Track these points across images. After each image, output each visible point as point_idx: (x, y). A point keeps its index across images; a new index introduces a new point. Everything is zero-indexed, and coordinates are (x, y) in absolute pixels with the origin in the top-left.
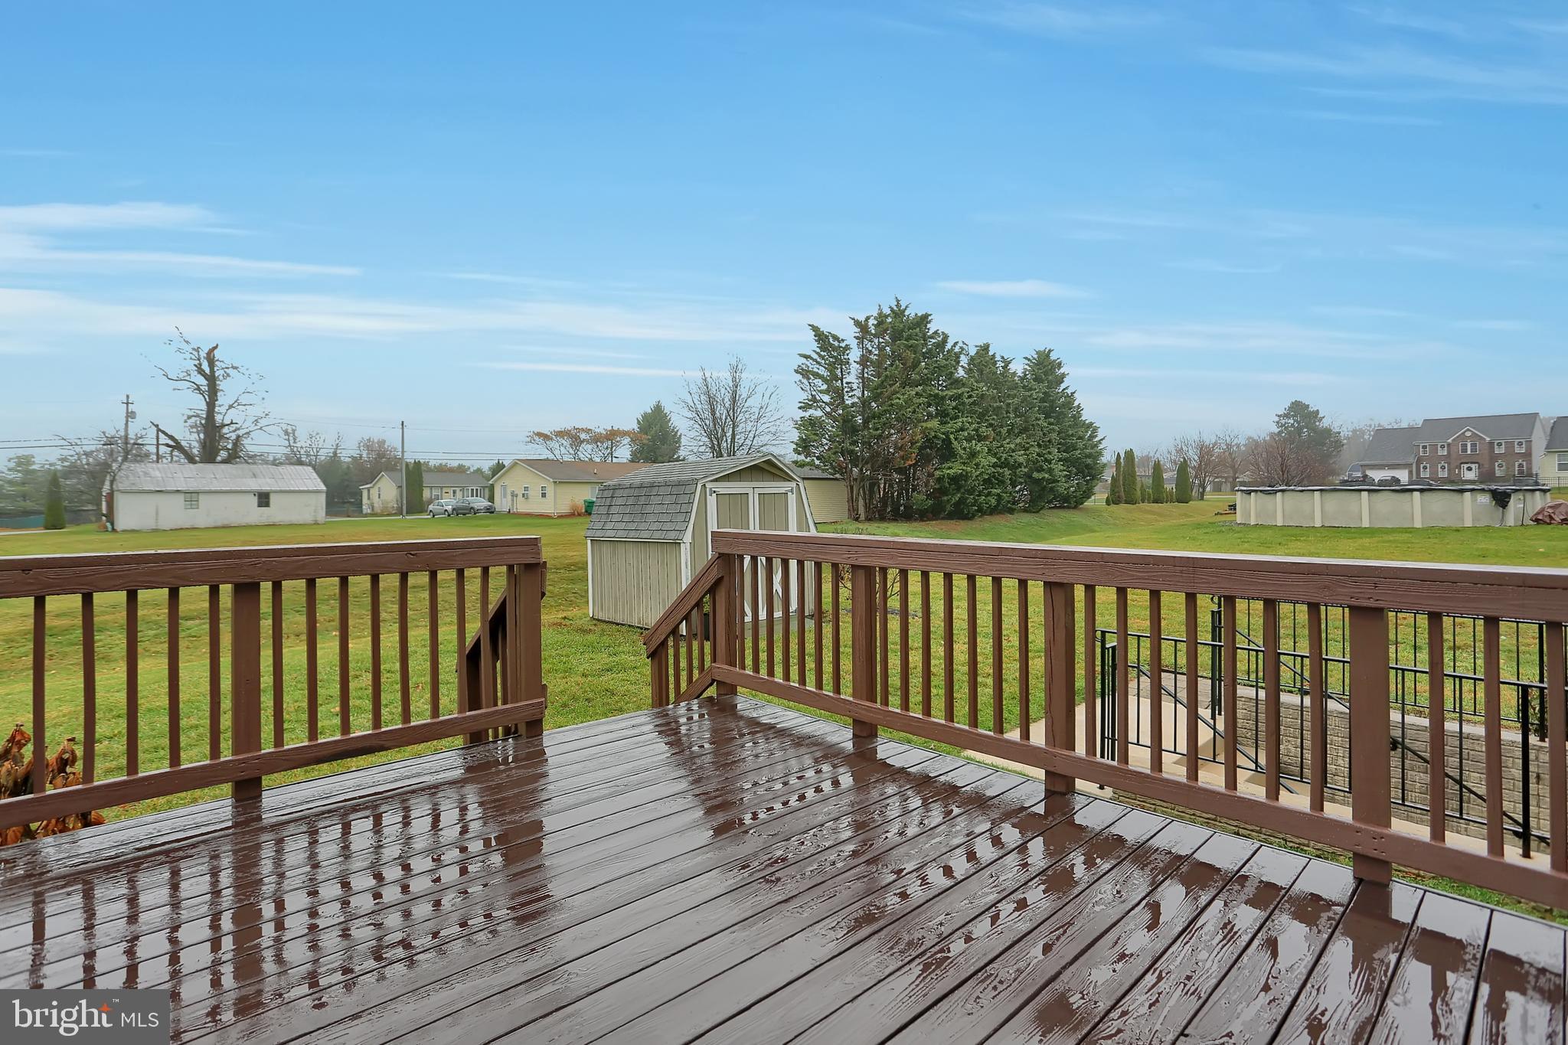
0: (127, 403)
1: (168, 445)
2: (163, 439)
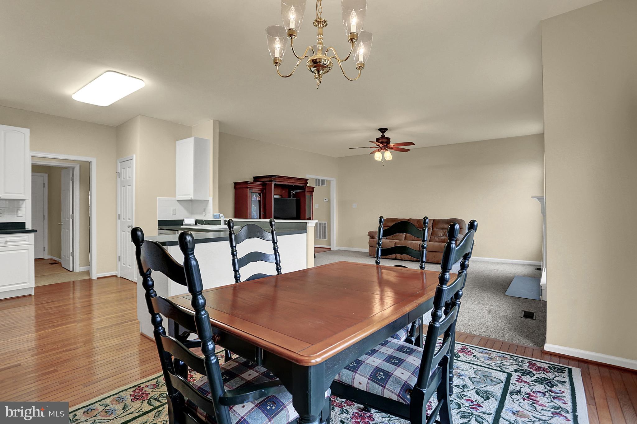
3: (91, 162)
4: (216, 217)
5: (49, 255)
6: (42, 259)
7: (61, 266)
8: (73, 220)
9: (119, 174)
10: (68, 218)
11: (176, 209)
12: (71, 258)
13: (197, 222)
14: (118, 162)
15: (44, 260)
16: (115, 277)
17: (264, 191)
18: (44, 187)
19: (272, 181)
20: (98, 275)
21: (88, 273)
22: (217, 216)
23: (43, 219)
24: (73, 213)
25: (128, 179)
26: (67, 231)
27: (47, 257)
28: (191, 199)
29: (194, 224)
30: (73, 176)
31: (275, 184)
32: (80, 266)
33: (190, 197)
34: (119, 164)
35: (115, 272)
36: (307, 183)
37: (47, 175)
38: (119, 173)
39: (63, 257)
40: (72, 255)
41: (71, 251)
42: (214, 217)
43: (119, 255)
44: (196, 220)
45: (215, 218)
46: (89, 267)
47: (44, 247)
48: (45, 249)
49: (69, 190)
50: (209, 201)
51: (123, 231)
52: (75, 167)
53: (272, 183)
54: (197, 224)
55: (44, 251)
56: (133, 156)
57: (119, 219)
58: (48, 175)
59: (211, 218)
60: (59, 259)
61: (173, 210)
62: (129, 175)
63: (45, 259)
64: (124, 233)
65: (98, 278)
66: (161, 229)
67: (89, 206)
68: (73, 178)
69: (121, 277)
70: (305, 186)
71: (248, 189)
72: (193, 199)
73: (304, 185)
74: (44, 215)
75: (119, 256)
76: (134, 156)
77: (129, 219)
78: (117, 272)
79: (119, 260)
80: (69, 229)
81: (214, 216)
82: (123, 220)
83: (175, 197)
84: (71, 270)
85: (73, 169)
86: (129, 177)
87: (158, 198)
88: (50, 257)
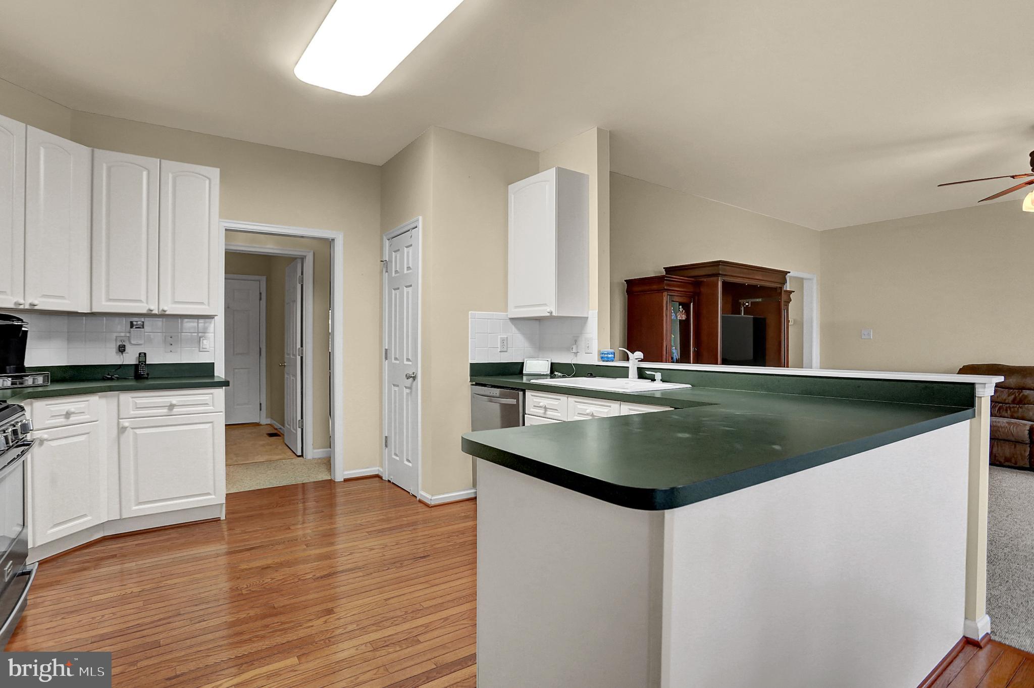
3: (333, 240)
4: (607, 357)
5: (268, 418)
6: (258, 424)
7: (284, 441)
8: (302, 358)
9: (385, 264)
10: (293, 355)
11: (507, 338)
12: (299, 430)
13: (555, 369)
14: (385, 238)
15: (262, 427)
16: (377, 479)
17: (696, 298)
18: (260, 299)
19: (717, 275)
20: (346, 473)
21: (328, 463)
22: (611, 356)
23: (259, 355)
24: (302, 346)
25: (405, 272)
26: (293, 380)
27: (265, 421)
28: (549, 314)
29: (549, 372)
30: (302, 274)
31: (724, 283)
32: (314, 448)
33: (548, 310)
34: (387, 243)
35: (377, 468)
36: (784, 282)
37: (264, 278)
38: (386, 261)
39: (288, 426)
40: (301, 426)
41: (299, 418)
42: (602, 358)
43: (387, 435)
44: (552, 363)
45: (603, 361)
46: (329, 449)
47: (260, 404)
48: (262, 405)
49: (295, 301)
50: (589, 320)
51: (394, 385)
52: (305, 256)
53: (718, 280)
54: (556, 373)
55: (261, 410)
56: (418, 220)
57: (386, 358)
58: (267, 278)
59: (593, 359)
60: (280, 426)
61: (503, 341)
62: (408, 263)
63: (261, 425)
64: (396, 389)
65: (346, 480)
66: (477, 384)
67: (330, 333)
68: (303, 278)
69: (389, 481)
70: (781, 288)
71: (665, 294)
72: (554, 314)
73: (779, 286)
74: (260, 349)
75: (386, 437)
76: (420, 218)
77: (408, 360)
78: (381, 470)
79: (386, 446)
80: (295, 376)
81: (602, 355)
82: (393, 361)
83: (506, 311)
84: (299, 453)
85: (303, 259)
86: (409, 268)
87: (470, 312)
88: (268, 421)
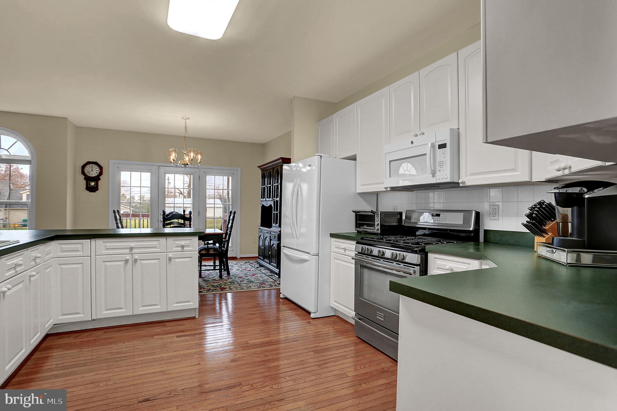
0: (168, 180)
1: (178, 193)
2: (177, 191)
